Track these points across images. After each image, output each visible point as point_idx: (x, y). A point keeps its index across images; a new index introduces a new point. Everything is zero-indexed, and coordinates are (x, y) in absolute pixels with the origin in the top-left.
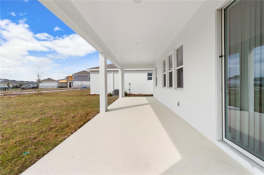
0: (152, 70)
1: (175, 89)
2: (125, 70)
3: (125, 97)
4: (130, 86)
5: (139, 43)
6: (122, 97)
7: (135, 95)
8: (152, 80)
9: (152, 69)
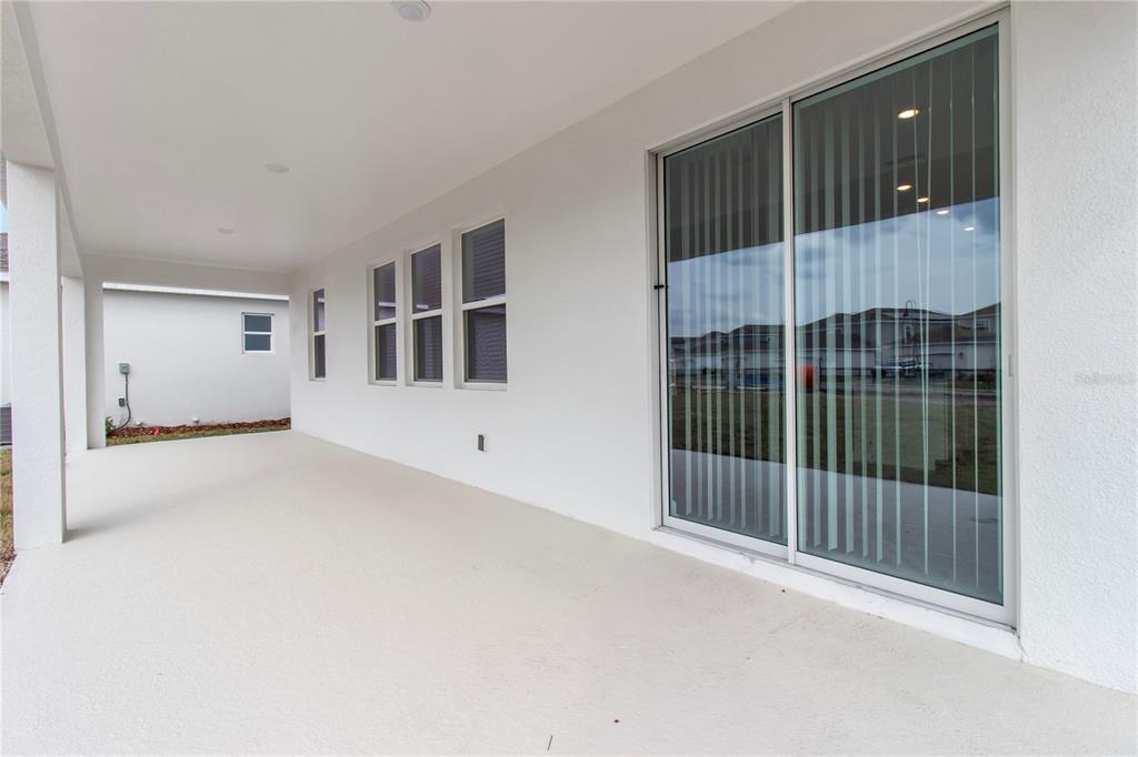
0: (287, 301)
1: (458, 387)
2: (105, 290)
3: (108, 444)
4: (130, 378)
5: (287, 170)
6: (89, 448)
7: (166, 433)
8: (269, 349)
9: (286, 298)
